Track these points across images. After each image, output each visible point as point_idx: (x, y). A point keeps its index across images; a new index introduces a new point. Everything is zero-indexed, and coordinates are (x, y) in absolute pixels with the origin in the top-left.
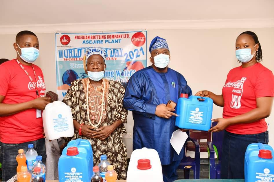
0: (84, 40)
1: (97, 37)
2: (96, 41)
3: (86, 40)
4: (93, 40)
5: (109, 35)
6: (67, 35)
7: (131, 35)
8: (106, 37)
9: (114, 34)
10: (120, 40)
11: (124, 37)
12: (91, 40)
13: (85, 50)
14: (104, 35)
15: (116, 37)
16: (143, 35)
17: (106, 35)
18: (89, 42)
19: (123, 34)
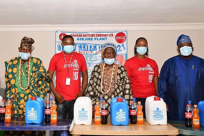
0: (78, 37)
1: (88, 35)
2: (87, 38)
3: (79, 38)
4: (85, 38)
5: (98, 34)
6: (65, 33)
7: (115, 34)
8: (95, 35)
9: (102, 33)
10: (106, 38)
11: (109, 36)
12: (84, 37)
13: (79, 45)
14: (93, 34)
15: (103, 36)
16: (124, 35)
17: (95, 34)
18: (82, 39)
19: (108, 34)
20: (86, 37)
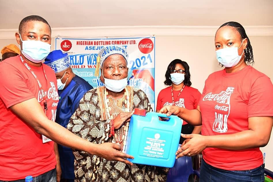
0: (87, 46)
1: (101, 43)
3: (89, 46)
5: (114, 40)
6: (68, 40)
7: (138, 41)
8: (111, 43)
9: (120, 40)
10: (126, 46)
11: (130, 44)
12: (95, 46)
13: (88, 57)
14: (108, 40)
15: (121, 44)
16: (150, 42)
17: (111, 40)
18: (92, 48)
19: (129, 40)
20: (99, 46)
